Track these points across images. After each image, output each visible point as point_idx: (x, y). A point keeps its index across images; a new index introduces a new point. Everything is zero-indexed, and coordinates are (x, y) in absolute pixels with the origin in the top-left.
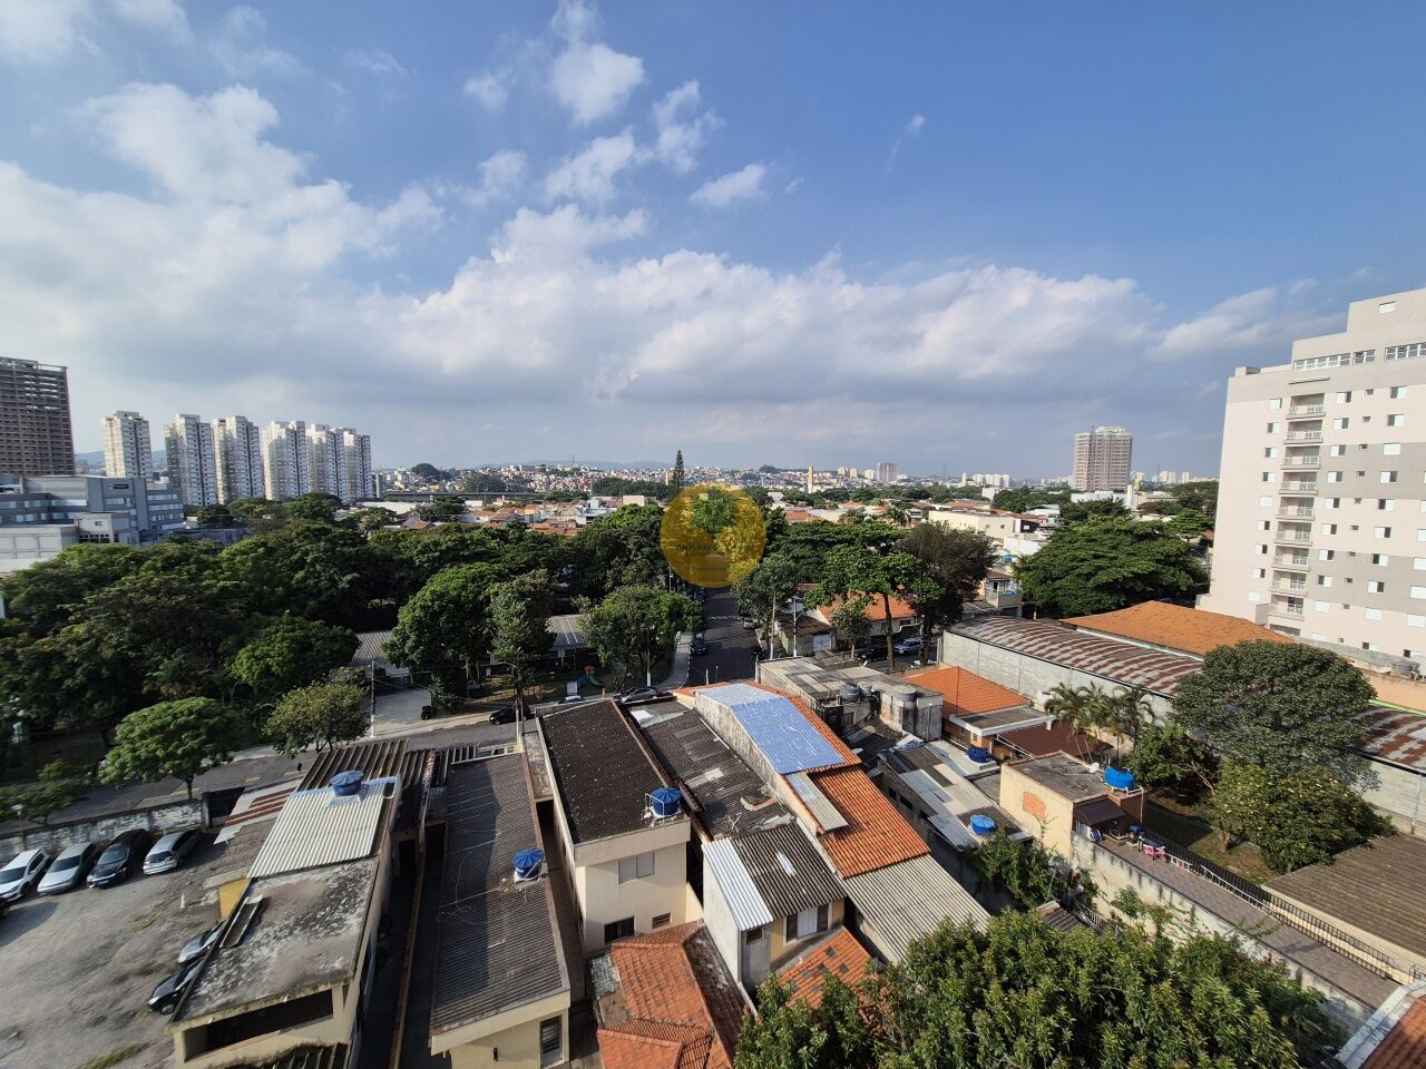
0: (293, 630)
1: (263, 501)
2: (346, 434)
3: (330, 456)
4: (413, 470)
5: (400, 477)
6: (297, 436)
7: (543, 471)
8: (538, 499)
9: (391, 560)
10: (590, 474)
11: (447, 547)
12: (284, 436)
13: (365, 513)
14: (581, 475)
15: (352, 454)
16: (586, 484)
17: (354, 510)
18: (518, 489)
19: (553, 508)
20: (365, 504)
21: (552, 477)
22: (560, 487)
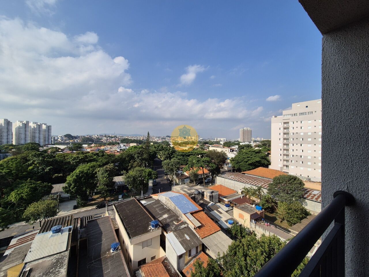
0: (31, 185)
1: (12, 145)
2: (43, 125)
3: (37, 132)
4: (64, 136)
5: (60, 138)
6: (26, 125)
7: (106, 136)
8: (105, 144)
9: (63, 162)
10: (120, 137)
11: (82, 158)
12: (21, 125)
13: (50, 149)
14: (117, 137)
15: (45, 131)
16: (118, 140)
17: (45, 148)
18: (98, 141)
19: (109, 147)
20: (49, 146)
21: (108, 138)
22: (111, 141)
